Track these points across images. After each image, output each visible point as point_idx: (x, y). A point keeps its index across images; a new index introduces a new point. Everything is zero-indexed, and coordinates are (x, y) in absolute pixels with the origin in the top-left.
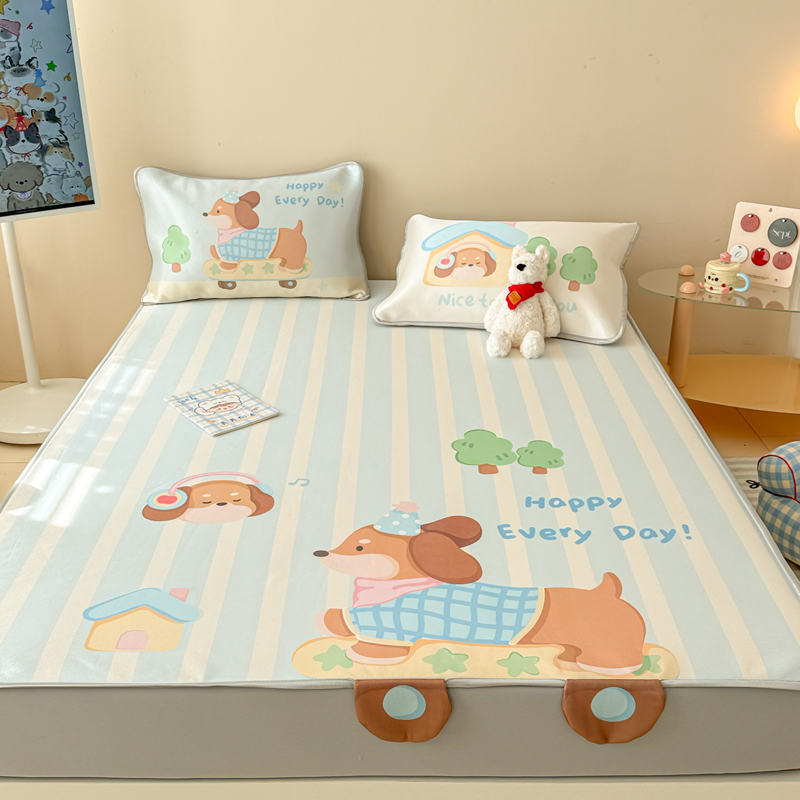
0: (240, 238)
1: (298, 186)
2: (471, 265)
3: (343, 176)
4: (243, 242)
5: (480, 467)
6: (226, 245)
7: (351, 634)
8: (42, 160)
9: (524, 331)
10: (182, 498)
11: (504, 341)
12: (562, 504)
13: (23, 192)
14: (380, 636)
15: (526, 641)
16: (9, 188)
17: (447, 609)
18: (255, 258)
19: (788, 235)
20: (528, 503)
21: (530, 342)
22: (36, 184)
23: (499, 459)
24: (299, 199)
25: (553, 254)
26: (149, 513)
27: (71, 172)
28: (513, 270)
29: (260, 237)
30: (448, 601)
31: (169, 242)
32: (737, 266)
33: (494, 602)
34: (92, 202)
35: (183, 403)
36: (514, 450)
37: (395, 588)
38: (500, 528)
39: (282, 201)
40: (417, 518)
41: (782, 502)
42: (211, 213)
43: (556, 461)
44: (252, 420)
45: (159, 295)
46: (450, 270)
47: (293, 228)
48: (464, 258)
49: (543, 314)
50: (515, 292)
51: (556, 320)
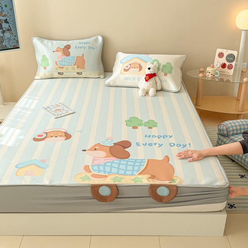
1: (83, 43)
2: (135, 68)
3: (96, 40)
4: (66, 60)
5: (133, 127)
6: (60, 61)
7: (91, 172)
8: (3, 35)
9: (150, 88)
10: (45, 135)
11: (144, 91)
12: (156, 137)
14: (99, 172)
15: (140, 173)
17: (119, 166)
18: (69, 65)
19: (232, 59)
20: (146, 136)
21: (152, 91)
22: (2, 42)
23: (139, 125)
24: (83, 47)
25: (159, 65)
26: (35, 139)
27: (12, 39)
28: (147, 69)
29: (71, 59)
30: (119, 164)
31: (42, 60)
32: (216, 68)
33: (132, 164)
34: (19, 48)
35: (46, 109)
36: (143, 122)
37: (104, 160)
38: (137, 143)
39: (77, 47)
40: (113, 141)
41: (224, 138)
42: (56, 51)
43: (155, 125)
44: (66, 114)
45: (40, 76)
46: (128, 70)
47: (81, 56)
48: (133, 66)
49: (156, 83)
50: (147, 76)
51: (160, 85)
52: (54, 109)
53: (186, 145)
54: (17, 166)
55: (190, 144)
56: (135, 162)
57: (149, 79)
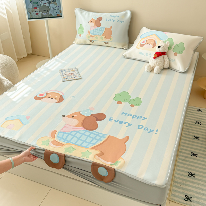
0: (96, 29)
1: (113, 16)
2: (149, 44)
3: (126, 14)
4: (96, 31)
5: (118, 102)
6: (92, 31)
7: (54, 138)
8: (49, 5)
12: (131, 116)
13: (45, 13)
15: (93, 148)
16: (41, 12)
17: (81, 136)
18: (99, 35)
20: (123, 113)
22: (48, 11)
23: (125, 100)
24: (112, 20)
25: (172, 44)
26: (36, 98)
27: (57, 9)
28: (157, 48)
29: (101, 29)
31: (80, 28)
33: (94, 136)
34: (61, 17)
35: (62, 72)
36: (130, 99)
37: (73, 129)
38: (110, 118)
39: (107, 20)
40: (92, 112)
42: (90, 22)
43: (138, 104)
44: (74, 79)
45: (77, 42)
46: (144, 45)
47: (109, 28)
48: (148, 42)
49: (164, 61)
50: (156, 54)
51: (167, 63)
52: (68, 73)
53: (153, 130)
54: (7, 119)
56: (97, 135)
57: (157, 57)
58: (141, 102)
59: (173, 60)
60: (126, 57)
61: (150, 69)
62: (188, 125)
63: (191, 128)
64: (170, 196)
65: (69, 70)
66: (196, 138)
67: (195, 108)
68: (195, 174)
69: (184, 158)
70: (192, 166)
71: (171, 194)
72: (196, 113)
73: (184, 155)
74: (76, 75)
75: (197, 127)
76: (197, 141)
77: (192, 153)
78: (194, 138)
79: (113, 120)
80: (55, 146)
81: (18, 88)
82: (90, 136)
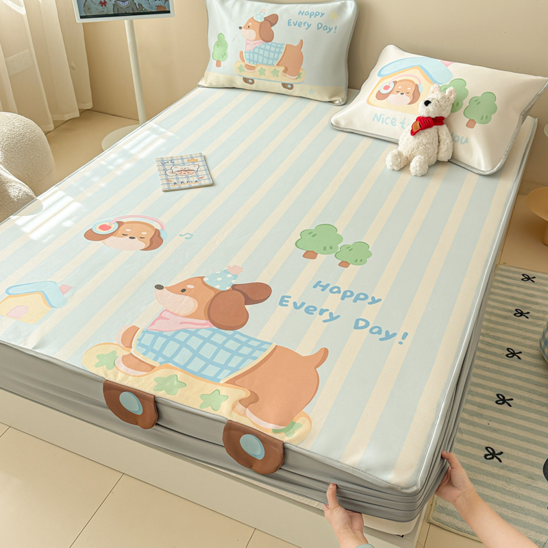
0: (260, 48)
1: (307, 14)
2: (402, 94)
3: (342, 8)
4: (261, 52)
5: (307, 252)
6: (250, 52)
7: (131, 347)
10: (114, 228)
12: (339, 292)
13: (123, 2)
14: (144, 354)
15: (232, 382)
17: (201, 346)
18: (267, 64)
20: (317, 285)
24: (305, 23)
25: (463, 95)
26: (90, 235)
28: (421, 104)
29: (273, 49)
31: (217, 45)
33: (235, 347)
34: (169, 12)
35: (163, 164)
37: (181, 323)
38: (283, 297)
39: (292, 24)
40: (235, 279)
42: (244, 28)
43: (361, 261)
44: (193, 185)
45: (208, 81)
46: (387, 95)
47: (295, 45)
48: (400, 87)
49: (439, 142)
50: (418, 122)
51: (448, 148)
52: (179, 168)
53: (395, 335)
54: (10, 291)
55: (405, 335)
56: (243, 344)
57: (421, 131)
58: (370, 254)
59: (463, 141)
60: (337, 128)
61: (400, 163)
62: (493, 318)
63: (500, 327)
64: (432, 510)
65: (182, 159)
66: (512, 354)
67: (516, 272)
68: (502, 453)
69: (475, 409)
70: (495, 430)
71: (434, 505)
72: (518, 286)
73: (477, 399)
74: (199, 173)
75: (517, 324)
76: (513, 362)
77: (498, 395)
78: (507, 356)
79: (291, 304)
80: (131, 371)
81: (45, 204)
82: (225, 346)
